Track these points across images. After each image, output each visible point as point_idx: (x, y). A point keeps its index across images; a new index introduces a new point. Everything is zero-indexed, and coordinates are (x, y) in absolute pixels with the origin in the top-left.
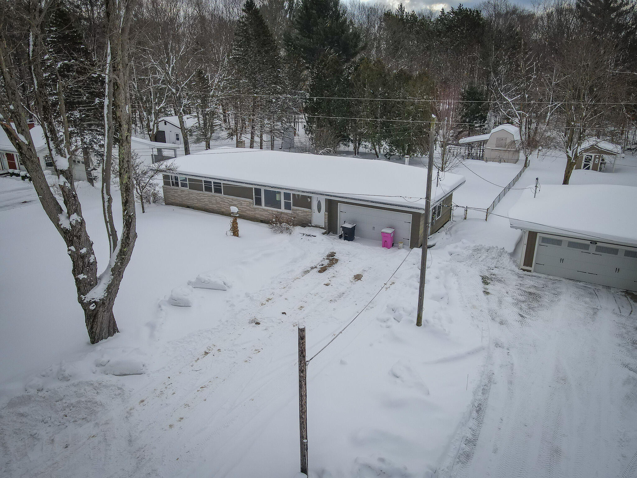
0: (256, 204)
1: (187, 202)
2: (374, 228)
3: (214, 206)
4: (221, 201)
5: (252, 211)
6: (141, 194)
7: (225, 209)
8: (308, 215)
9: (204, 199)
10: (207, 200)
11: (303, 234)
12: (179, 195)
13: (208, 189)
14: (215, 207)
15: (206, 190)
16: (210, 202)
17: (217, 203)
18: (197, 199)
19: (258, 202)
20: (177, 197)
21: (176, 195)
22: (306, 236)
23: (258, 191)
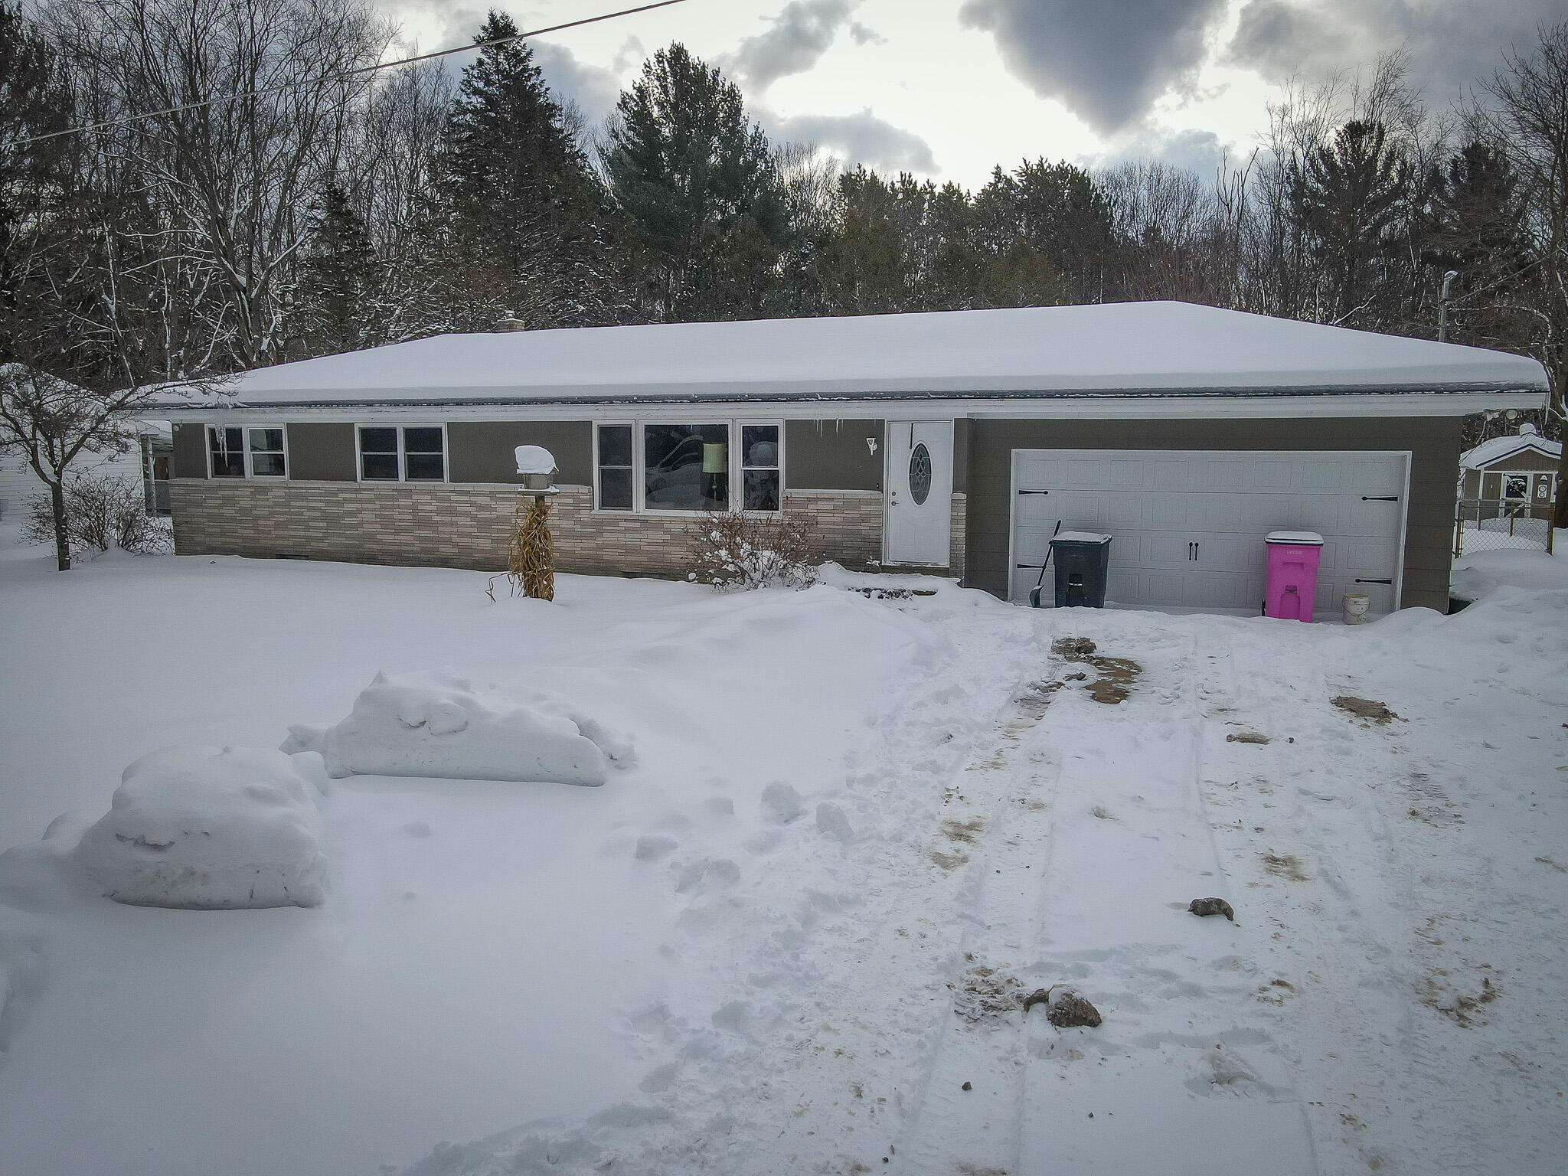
0: (604, 504)
1: (278, 537)
2: (1194, 547)
3: (405, 537)
4: (439, 511)
5: (583, 536)
6: (54, 479)
7: (456, 545)
8: (864, 519)
9: (360, 511)
10: (371, 517)
11: (866, 590)
12: (241, 511)
13: (380, 467)
14: (406, 540)
15: (368, 474)
16: (386, 522)
17: (421, 522)
18: (325, 517)
19: (616, 492)
20: (234, 520)
21: (229, 511)
22: (881, 597)
23: (615, 440)
